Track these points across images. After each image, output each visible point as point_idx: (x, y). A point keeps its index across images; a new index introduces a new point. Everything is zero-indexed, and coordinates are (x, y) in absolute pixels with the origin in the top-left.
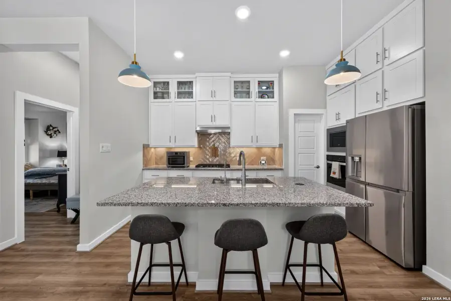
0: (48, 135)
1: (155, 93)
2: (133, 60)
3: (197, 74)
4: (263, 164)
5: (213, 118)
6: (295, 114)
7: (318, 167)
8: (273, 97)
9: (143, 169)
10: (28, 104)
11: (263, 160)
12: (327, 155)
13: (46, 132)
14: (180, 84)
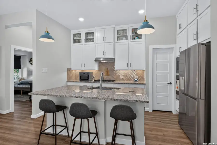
0: (31, 63)
1: (74, 40)
2: (46, 31)
3: (96, 28)
4: (136, 81)
5: (104, 53)
6: (153, 49)
7: (171, 84)
8: (142, 39)
9: (67, 82)
10: (15, 50)
11: (136, 78)
12: (176, 76)
13: (30, 62)
14: (87, 34)
